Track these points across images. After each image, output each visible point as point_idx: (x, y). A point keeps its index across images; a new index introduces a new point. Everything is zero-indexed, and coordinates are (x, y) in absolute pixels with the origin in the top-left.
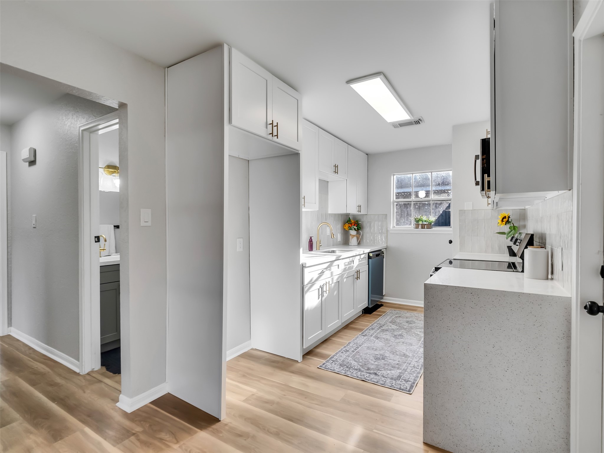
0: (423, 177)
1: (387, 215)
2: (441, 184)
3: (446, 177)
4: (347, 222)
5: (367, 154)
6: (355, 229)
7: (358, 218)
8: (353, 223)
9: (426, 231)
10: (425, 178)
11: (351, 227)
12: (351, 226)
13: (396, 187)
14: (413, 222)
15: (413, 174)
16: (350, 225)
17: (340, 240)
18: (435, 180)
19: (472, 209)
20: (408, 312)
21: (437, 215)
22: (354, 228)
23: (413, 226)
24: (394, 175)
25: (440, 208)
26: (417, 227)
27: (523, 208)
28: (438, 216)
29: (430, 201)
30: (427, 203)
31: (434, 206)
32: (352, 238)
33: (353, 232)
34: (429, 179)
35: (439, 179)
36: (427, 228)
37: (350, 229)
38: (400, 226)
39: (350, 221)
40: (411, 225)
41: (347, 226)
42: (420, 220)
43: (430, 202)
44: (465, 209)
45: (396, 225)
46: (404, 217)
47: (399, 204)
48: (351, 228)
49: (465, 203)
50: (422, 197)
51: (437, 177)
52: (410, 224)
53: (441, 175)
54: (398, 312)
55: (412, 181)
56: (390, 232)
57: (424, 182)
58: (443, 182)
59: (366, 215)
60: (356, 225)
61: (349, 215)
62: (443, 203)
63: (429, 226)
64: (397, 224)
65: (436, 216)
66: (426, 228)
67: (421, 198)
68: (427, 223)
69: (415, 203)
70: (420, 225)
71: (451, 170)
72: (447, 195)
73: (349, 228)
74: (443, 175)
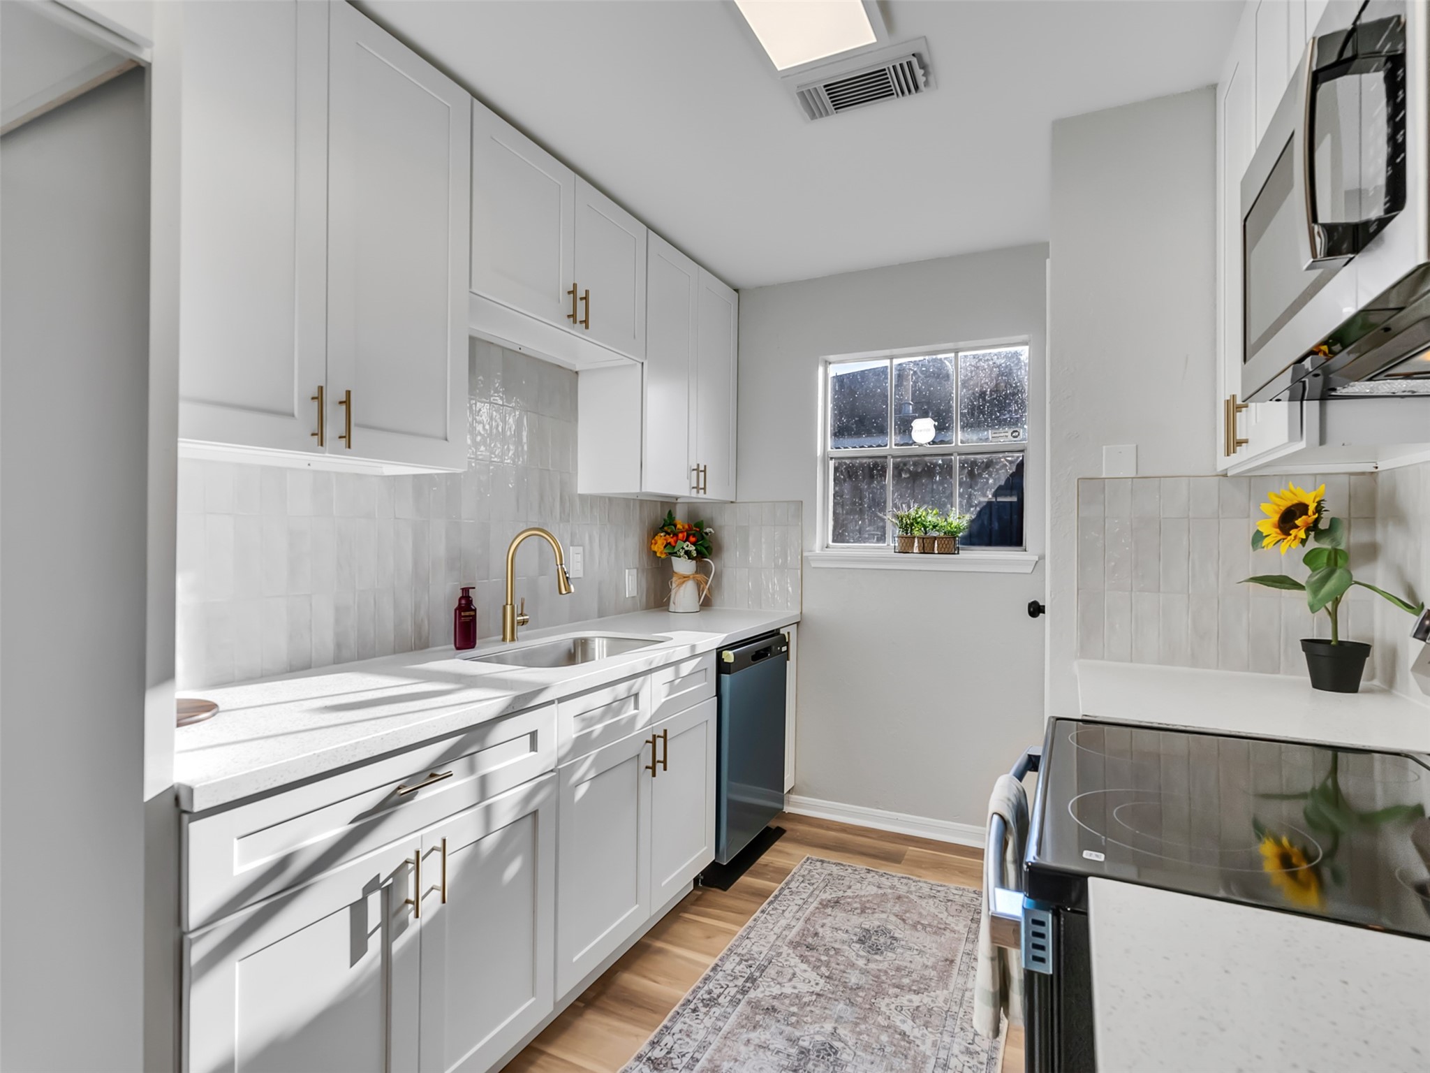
0: (927, 370)
1: (802, 502)
2: (988, 393)
3: (1007, 367)
4: (662, 529)
5: (737, 290)
6: (688, 553)
7: (705, 514)
8: (682, 532)
9: (937, 562)
10: (933, 372)
11: (674, 547)
12: (673, 543)
13: (834, 405)
14: (893, 532)
15: (891, 358)
16: (671, 540)
17: (635, 594)
18: (970, 379)
19: (1133, 475)
20: (869, 871)
21: (976, 505)
22: (683, 548)
23: (892, 542)
24: (827, 363)
25: (988, 479)
26: (905, 549)
27: (1369, 468)
28: (978, 509)
29: (951, 455)
30: (940, 462)
31: (966, 471)
32: (680, 585)
33: (683, 566)
34: (947, 377)
35: (982, 375)
36: (939, 553)
37: (670, 554)
38: (848, 542)
39: (670, 524)
40: (884, 542)
41: (660, 542)
42: (918, 523)
43: (953, 457)
44: (1104, 476)
45: (834, 541)
46: (861, 512)
47: (845, 464)
48: (675, 551)
49: (1104, 447)
50: (923, 442)
51: (978, 368)
52: (882, 538)
53: (991, 363)
54: (835, 869)
55: (888, 385)
56: (813, 565)
57: (931, 386)
58: (997, 385)
59: (732, 502)
60: (692, 539)
61: (675, 504)
62: (997, 463)
63: (950, 543)
64: (839, 537)
65: (972, 509)
66: (936, 552)
67: (921, 445)
68: (942, 534)
69: (900, 462)
70: (916, 540)
71: (1024, 343)
72: (1009, 434)
73: (666, 551)
74: (998, 362)
